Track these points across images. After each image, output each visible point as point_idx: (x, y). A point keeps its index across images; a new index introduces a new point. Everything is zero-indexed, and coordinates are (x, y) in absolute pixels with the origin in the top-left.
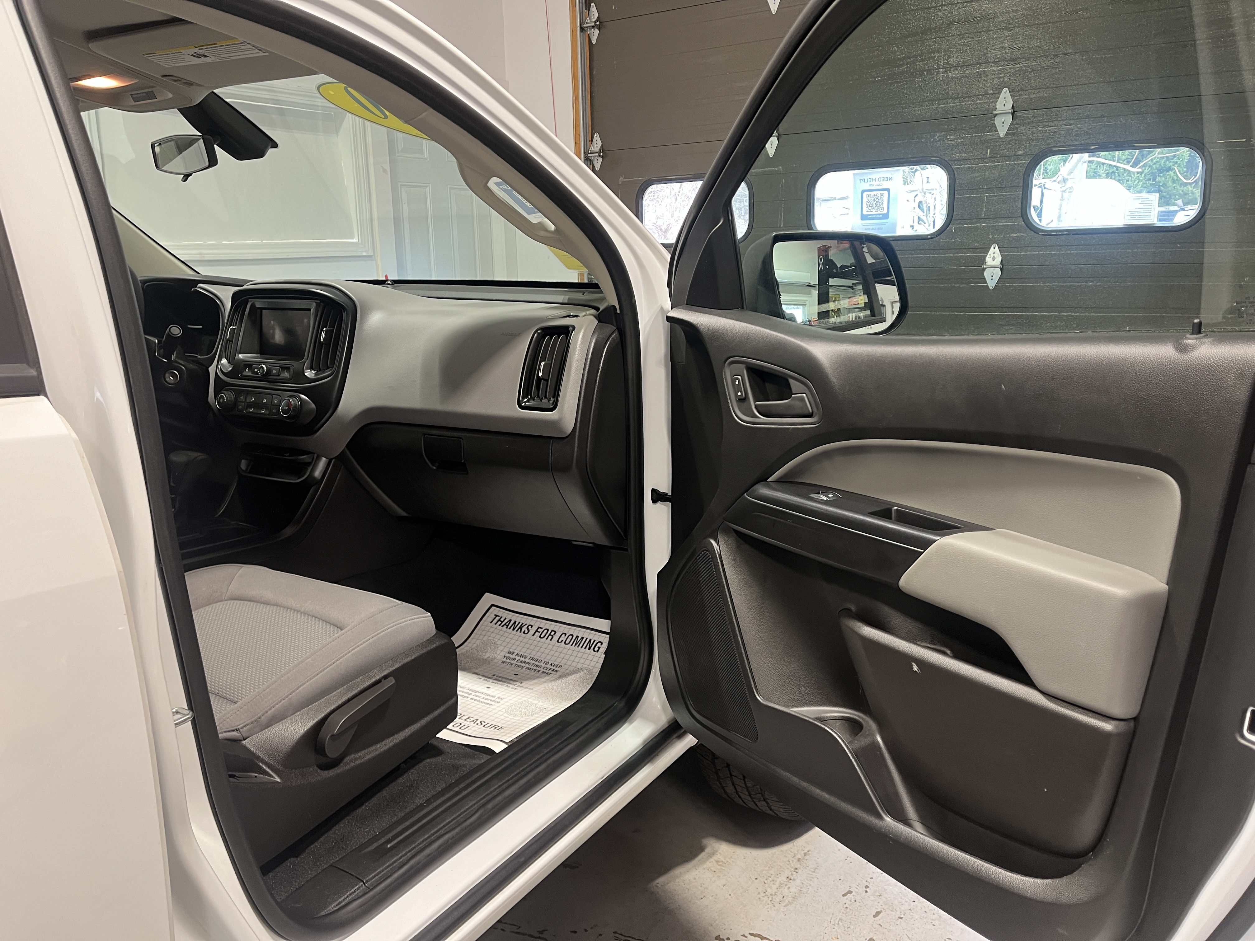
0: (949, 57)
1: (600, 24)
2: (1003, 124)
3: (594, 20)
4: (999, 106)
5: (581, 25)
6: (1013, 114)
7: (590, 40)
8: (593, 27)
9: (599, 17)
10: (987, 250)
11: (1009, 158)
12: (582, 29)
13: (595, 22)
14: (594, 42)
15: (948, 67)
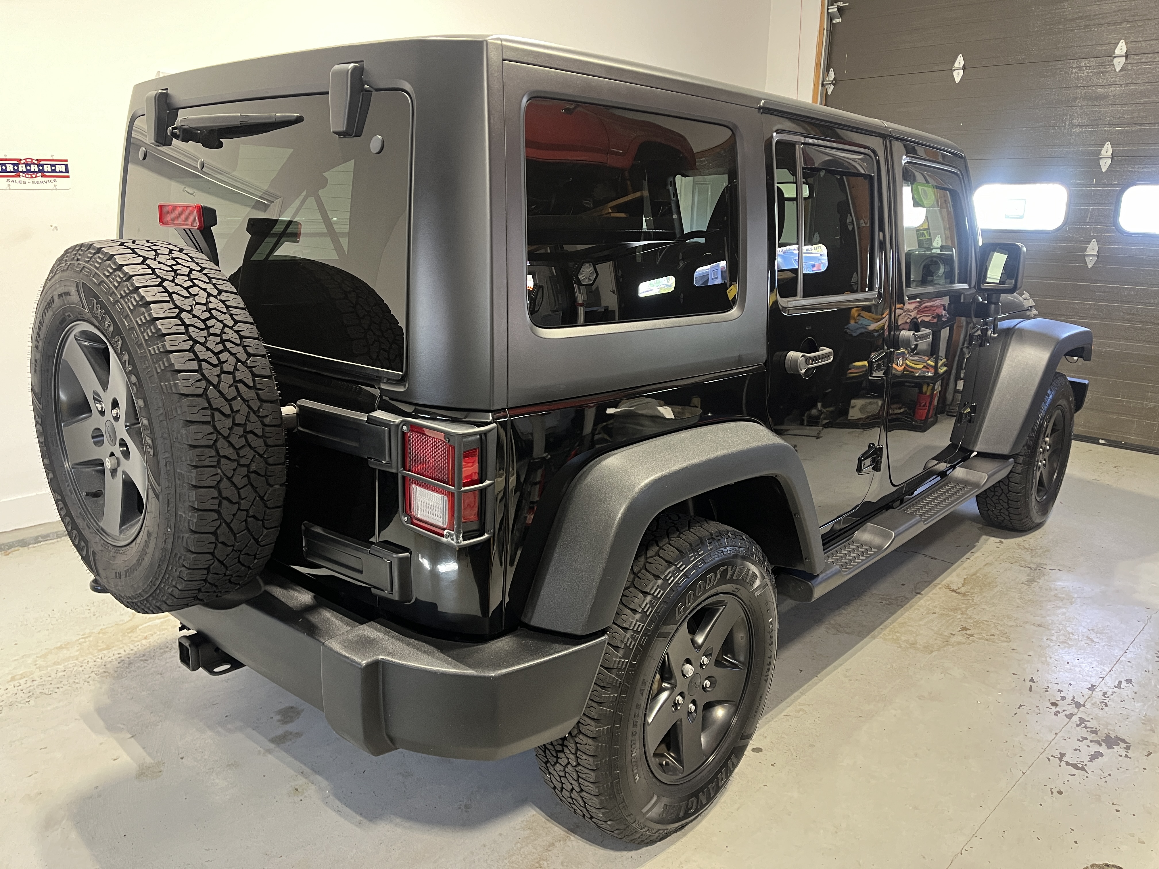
0: (1073, 119)
1: (835, 82)
2: (1105, 164)
3: (832, 79)
4: (1103, 152)
5: (822, 82)
6: (1112, 158)
7: (827, 92)
8: (830, 84)
9: (835, 78)
10: (1089, 242)
11: (1108, 185)
12: (823, 85)
13: (832, 81)
14: (829, 93)
15: (1072, 126)
